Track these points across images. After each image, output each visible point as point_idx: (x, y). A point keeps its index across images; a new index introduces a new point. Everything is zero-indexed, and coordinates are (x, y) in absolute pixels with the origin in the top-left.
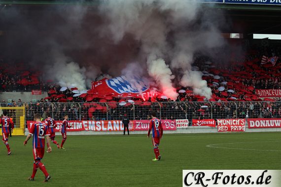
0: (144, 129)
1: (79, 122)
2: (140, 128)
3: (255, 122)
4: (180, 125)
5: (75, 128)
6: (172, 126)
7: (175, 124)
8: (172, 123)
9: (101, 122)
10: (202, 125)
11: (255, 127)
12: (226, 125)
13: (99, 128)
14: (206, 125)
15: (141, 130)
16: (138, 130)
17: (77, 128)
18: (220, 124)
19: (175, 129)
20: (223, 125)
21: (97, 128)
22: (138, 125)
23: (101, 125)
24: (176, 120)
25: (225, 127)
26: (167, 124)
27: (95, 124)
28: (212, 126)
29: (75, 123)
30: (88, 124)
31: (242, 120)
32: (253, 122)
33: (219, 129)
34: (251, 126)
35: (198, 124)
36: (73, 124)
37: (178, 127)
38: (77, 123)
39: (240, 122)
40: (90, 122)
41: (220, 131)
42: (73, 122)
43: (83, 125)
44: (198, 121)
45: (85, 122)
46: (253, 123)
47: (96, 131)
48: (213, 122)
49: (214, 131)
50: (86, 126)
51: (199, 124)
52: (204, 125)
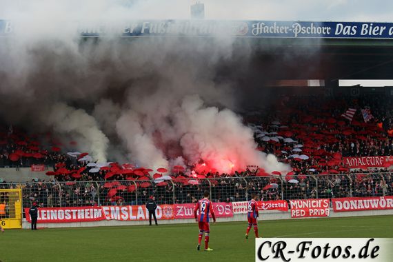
0: (189, 216)
1: (98, 208)
2: (182, 215)
3: (343, 203)
4: (238, 210)
5: (92, 217)
6: (228, 211)
7: (231, 208)
8: (228, 207)
9: (128, 208)
10: (269, 209)
11: (344, 210)
12: (302, 208)
13: (125, 216)
14: (275, 208)
15: (185, 218)
16: (180, 218)
17: (95, 217)
18: (294, 207)
19: (231, 216)
20: (299, 208)
21: (123, 216)
22: (180, 211)
23: (128, 211)
24: (233, 203)
25: (302, 211)
26: (221, 208)
27: (120, 211)
28: (283, 209)
29: (92, 210)
30: (110, 211)
31: (325, 201)
32: (340, 203)
33: (293, 214)
34: (338, 208)
35: (263, 207)
36: (89, 212)
37: (236, 213)
38: (95, 210)
39: (322, 203)
40: (112, 208)
41: (294, 217)
42: (90, 208)
43: (102, 212)
44: (264, 204)
45: (105, 208)
46: (339, 205)
47: (122, 220)
48: (283, 205)
49: (286, 216)
50: (107, 213)
51: (265, 207)
52: (272, 209)
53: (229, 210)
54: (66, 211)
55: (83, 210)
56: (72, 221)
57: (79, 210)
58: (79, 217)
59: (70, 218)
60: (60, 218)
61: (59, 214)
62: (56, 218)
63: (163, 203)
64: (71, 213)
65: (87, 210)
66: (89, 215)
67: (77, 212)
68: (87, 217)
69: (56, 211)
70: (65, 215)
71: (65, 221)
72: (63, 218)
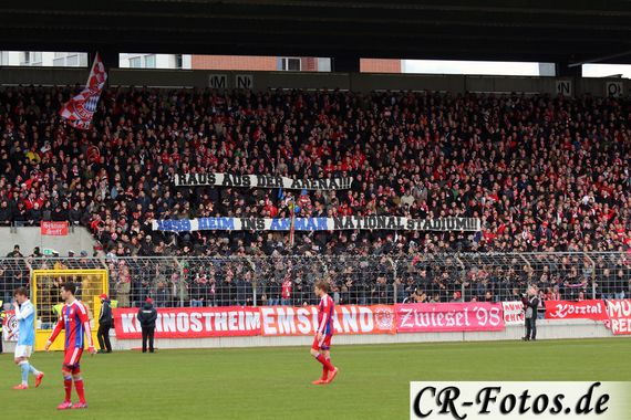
0: (423, 328)
1: (253, 311)
2: (411, 325)
4: (513, 317)
5: (242, 328)
6: (495, 320)
7: (501, 313)
8: (494, 312)
9: (310, 310)
10: (569, 316)
13: (304, 326)
14: (579, 315)
15: (416, 330)
16: (406, 331)
17: (248, 328)
18: (616, 313)
19: (500, 329)
20: (624, 316)
21: (300, 327)
22: (406, 318)
23: (310, 317)
24: (505, 303)
25: (629, 320)
26: (482, 313)
27: (296, 316)
28: (596, 317)
29: (241, 313)
30: (275, 317)
33: (615, 327)
35: (558, 313)
36: (237, 317)
37: (510, 323)
38: (248, 313)
40: (280, 311)
41: (616, 333)
42: (237, 310)
43: (262, 318)
44: (560, 306)
45: (266, 311)
47: (299, 334)
48: (597, 309)
50: (271, 320)
51: (563, 313)
52: (574, 315)
53: (497, 317)
54: (193, 315)
55: (224, 314)
56: (203, 335)
57: (218, 314)
58: (218, 328)
59: (199, 329)
60: (181, 330)
61: (179, 320)
62: (173, 330)
63: (376, 302)
64: (203, 320)
65: (232, 314)
66: (236, 324)
67: (213, 318)
68: (233, 328)
69: (173, 315)
70: (191, 323)
71: (190, 335)
72: (186, 330)
